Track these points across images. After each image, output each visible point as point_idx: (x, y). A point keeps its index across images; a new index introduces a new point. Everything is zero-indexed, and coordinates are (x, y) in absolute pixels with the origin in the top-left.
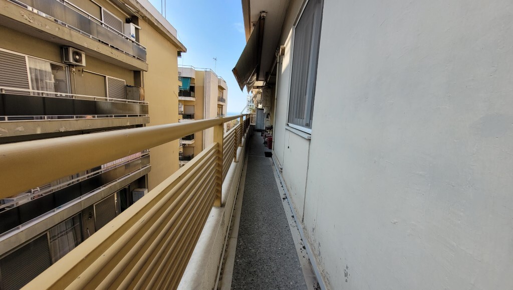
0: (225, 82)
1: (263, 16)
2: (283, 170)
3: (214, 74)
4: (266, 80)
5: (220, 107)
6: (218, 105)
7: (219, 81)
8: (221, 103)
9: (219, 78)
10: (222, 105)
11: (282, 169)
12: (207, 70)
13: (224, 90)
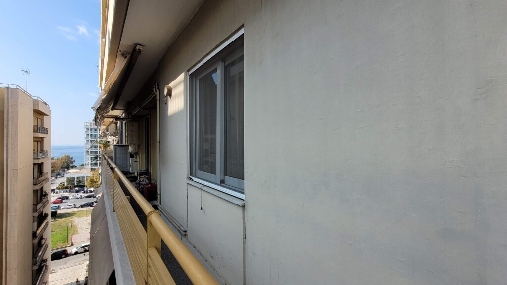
0: (46, 104)
1: (139, 49)
2: (189, 233)
3: (24, 92)
4: (126, 111)
5: (39, 141)
6: (34, 138)
7: (36, 102)
8: (40, 135)
9: (36, 98)
10: (42, 139)
11: (186, 232)
12: (10, 87)
13: (44, 116)
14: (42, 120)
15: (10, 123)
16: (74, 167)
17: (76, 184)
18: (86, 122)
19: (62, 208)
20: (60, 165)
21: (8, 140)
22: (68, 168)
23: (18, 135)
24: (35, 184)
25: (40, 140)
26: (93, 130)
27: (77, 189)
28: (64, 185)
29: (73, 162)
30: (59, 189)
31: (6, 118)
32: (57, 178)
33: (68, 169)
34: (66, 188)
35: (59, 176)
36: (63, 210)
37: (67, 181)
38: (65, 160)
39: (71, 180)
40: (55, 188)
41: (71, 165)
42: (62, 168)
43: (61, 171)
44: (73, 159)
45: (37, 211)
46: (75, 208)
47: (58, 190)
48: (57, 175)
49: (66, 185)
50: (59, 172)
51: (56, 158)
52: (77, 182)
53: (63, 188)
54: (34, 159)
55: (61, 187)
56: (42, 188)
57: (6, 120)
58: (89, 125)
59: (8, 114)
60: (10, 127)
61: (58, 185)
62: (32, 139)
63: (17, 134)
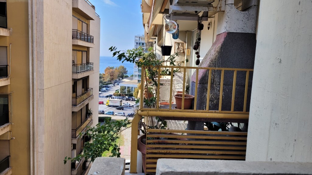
6: (73, 45)
10: (88, 49)
13: (91, 21)
14: (88, 26)
15: (35, 20)
16: (127, 77)
17: (127, 93)
18: (136, 37)
19: (115, 114)
20: (117, 74)
21: (32, 47)
22: (122, 77)
23: (43, 40)
24: (74, 105)
25: (86, 50)
26: (141, 44)
27: (127, 97)
28: (118, 92)
29: (126, 72)
30: (115, 95)
31: (30, 13)
32: (114, 85)
33: (123, 79)
34: (120, 95)
35: (116, 84)
36: (116, 116)
37: (120, 89)
38: (121, 70)
39: (123, 89)
40: (112, 94)
41: (125, 75)
42: (119, 77)
43: (117, 80)
44: (126, 70)
45: (76, 138)
46: (124, 116)
47: (114, 97)
48: (115, 83)
49: (120, 92)
50: (116, 81)
51: (115, 68)
52: (127, 91)
53: (117, 95)
54: (73, 73)
55: (116, 94)
56: (87, 105)
57: (30, 17)
58: (138, 39)
59: (32, 8)
60: (35, 27)
61: (114, 92)
62: (71, 48)
63: (42, 36)
